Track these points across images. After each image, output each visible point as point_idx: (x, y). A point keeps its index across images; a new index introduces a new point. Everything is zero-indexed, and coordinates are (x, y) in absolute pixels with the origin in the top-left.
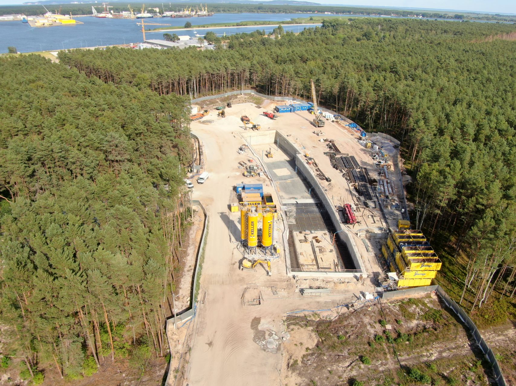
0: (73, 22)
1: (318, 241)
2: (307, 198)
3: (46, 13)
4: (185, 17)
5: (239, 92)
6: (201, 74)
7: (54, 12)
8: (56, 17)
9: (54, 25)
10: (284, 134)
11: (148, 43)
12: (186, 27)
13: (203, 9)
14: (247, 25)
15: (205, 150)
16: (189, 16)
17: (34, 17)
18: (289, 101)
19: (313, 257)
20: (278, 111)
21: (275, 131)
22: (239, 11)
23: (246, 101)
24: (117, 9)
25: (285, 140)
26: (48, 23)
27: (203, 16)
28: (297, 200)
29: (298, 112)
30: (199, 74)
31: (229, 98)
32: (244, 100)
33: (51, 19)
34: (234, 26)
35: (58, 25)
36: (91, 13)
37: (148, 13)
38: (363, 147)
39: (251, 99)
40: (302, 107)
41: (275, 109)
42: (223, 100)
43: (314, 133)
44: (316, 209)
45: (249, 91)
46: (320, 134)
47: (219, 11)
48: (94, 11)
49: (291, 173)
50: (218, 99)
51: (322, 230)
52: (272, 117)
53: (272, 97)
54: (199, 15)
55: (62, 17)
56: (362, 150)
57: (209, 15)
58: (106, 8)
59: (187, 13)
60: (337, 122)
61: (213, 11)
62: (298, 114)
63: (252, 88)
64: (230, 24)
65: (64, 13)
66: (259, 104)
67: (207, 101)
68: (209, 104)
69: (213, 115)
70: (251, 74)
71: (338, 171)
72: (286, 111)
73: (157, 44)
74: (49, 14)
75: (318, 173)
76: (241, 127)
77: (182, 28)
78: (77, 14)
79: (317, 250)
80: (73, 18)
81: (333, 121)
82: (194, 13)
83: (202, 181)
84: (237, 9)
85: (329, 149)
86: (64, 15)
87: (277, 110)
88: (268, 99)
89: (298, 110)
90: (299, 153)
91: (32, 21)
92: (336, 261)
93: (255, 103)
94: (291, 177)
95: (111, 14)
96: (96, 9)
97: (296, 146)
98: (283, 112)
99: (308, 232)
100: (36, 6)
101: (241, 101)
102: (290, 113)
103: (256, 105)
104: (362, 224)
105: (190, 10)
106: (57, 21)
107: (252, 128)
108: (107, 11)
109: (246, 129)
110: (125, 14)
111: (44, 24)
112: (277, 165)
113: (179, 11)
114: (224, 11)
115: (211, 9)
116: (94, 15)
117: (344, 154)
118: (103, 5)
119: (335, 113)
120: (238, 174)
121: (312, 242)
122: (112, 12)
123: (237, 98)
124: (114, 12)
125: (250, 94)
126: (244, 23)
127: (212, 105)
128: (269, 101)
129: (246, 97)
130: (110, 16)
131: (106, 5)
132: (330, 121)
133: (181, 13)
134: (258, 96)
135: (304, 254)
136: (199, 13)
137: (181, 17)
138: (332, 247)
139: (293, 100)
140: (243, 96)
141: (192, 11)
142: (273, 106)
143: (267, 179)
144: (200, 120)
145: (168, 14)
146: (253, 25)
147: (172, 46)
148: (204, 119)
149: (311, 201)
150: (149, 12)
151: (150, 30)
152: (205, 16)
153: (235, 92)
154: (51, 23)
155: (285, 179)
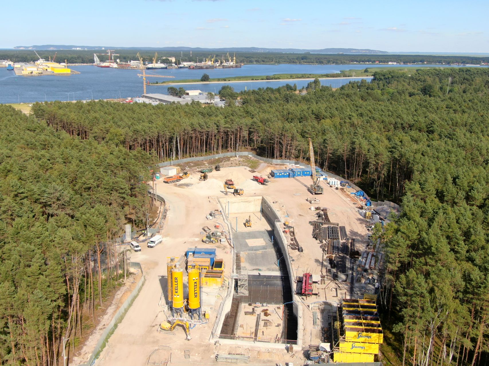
0: (68, 71)
1: (266, 314)
2: (273, 270)
3: (37, 59)
4: (207, 68)
5: (233, 154)
6: (186, 132)
7: (47, 59)
8: (49, 65)
9: (44, 74)
10: (270, 201)
11: (146, 97)
12: (202, 80)
13: (230, 59)
14: (279, 79)
15: (169, 214)
16: (212, 67)
17: (23, 64)
18: (290, 165)
19: (253, 330)
20: (273, 176)
21: (261, 198)
22: (276, 62)
23: (239, 165)
24: (125, 58)
25: (269, 207)
26: (37, 72)
27: (229, 67)
28: (260, 272)
29: (297, 178)
30: (184, 132)
31: (220, 160)
32: (237, 162)
33: (42, 67)
34: (262, 79)
35: (49, 74)
36: (93, 61)
37: (161, 63)
38: (361, 217)
39: (247, 162)
40: (303, 172)
41: (271, 174)
42: (211, 163)
43: (307, 200)
44: (279, 283)
45: (246, 153)
46: (313, 202)
47: (251, 62)
48: (96, 59)
49: (266, 243)
50: (206, 161)
51: (276, 303)
52: (263, 182)
53: (270, 160)
54: (224, 66)
55: (56, 65)
56: (359, 219)
57: (236, 67)
58: (111, 56)
59: (209, 63)
60: (342, 189)
61: (243, 62)
62: (297, 180)
63: (252, 149)
64: (258, 77)
65: (59, 61)
66: (253, 167)
67: (192, 162)
68: (193, 166)
69: (194, 178)
70: (250, 133)
71: (318, 241)
72: (284, 176)
73: (156, 99)
74: (41, 61)
75: (292, 242)
76: (222, 192)
77: (198, 81)
78: (76, 63)
79: (262, 323)
80: (68, 67)
81: (337, 189)
82: (217, 64)
83: (152, 245)
84: (274, 60)
85: (317, 218)
86: (60, 63)
87: (272, 174)
88: (265, 162)
89: (298, 175)
90: (279, 221)
91: (19, 69)
92: (279, 336)
93: (250, 167)
94: (264, 248)
95: (117, 63)
96: (99, 57)
97: (279, 214)
98: (279, 177)
99: (258, 304)
100: (30, 51)
101: (233, 165)
102: (288, 179)
103: (250, 169)
104: (321, 297)
105: (213, 60)
106: (49, 70)
107: (233, 193)
108: (111, 59)
109: (226, 194)
110: (133, 63)
111: (32, 73)
112: (253, 235)
113: (201, 61)
114: (257, 61)
115: (241, 59)
116: (95, 64)
117: (334, 224)
118: (108, 53)
119: (343, 180)
120: (197, 239)
121: (259, 316)
122: (118, 60)
123: (229, 160)
124: (121, 61)
125: (246, 157)
126: (276, 76)
127: (196, 167)
128: (266, 164)
129: (242, 159)
130: (115, 65)
131: (111, 53)
132: (333, 188)
133: (203, 64)
134: (255, 159)
135: (245, 327)
136: (225, 64)
137: (201, 68)
138: (281, 322)
139: (296, 164)
140: (237, 158)
141: (216, 61)
142: (269, 171)
143: (229, 246)
144: (177, 183)
145: (186, 64)
146: (287, 78)
147: (172, 101)
148: (182, 182)
149: (278, 273)
150: (163, 62)
151: (157, 83)
152: (232, 67)
153: (229, 154)
154: (40, 71)
155: (256, 250)
